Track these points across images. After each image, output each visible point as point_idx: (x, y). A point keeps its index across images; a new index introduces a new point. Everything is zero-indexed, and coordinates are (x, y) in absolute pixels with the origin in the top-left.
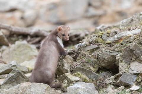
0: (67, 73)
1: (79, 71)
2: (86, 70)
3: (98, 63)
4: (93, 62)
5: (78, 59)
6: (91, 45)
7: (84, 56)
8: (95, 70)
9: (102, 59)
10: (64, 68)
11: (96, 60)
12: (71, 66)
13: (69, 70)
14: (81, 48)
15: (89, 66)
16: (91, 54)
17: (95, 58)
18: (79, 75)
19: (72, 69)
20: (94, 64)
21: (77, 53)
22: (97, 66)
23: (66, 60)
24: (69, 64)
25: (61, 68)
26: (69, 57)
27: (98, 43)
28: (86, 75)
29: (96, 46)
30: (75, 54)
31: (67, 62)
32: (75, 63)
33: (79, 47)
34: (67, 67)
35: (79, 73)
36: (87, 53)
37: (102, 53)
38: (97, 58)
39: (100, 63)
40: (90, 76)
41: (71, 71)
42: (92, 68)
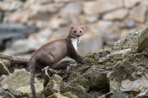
0: (56, 94)
1: (70, 91)
2: (76, 90)
3: (90, 83)
4: (85, 82)
5: (70, 80)
6: (83, 65)
7: (75, 76)
8: (86, 90)
9: (92, 78)
10: (54, 88)
11: (88, 80)
12: (61, 86)
13: (59, 90)
14: (72, 69)
15: (80, 86)
16: (82, 75)
17: (86, 78)
18: (69, 95)
19: (62, 89)
20: (86, 84)
21: (68, 74)
22: (88, 86)
23: (56, 80)
24: (59, 85)
25: (51, 89)
26: (59, 77)
27: (90, 63)
28: (77, 95)
29: (88, 66)
30: (66, 75)
31: (57, 83)
32: (65, 83)
33: (70, 68)
34: (57, 87)
35: (69, 93)
36: (78, 74)
37: (92, 72)
38: (89, 78)
39: (91, 83)
40: (80, 96)
41: (61, 92)
42: (82, 88)
